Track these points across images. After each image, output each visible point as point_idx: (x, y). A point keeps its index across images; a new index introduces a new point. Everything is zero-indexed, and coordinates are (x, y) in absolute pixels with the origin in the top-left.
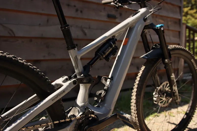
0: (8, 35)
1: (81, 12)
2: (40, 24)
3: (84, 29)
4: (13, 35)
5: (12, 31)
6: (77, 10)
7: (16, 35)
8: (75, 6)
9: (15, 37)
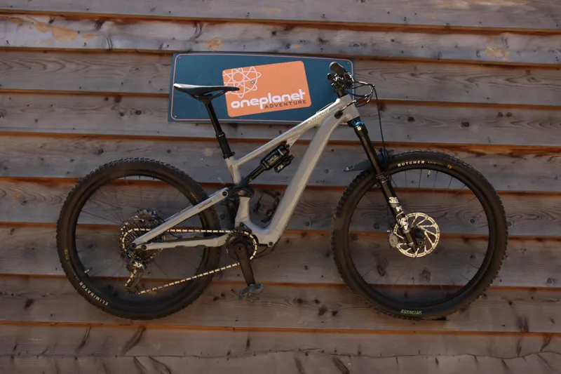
1: (334, 314)
2: (229, 353)
6: (322, 312)
8: (317, 302)
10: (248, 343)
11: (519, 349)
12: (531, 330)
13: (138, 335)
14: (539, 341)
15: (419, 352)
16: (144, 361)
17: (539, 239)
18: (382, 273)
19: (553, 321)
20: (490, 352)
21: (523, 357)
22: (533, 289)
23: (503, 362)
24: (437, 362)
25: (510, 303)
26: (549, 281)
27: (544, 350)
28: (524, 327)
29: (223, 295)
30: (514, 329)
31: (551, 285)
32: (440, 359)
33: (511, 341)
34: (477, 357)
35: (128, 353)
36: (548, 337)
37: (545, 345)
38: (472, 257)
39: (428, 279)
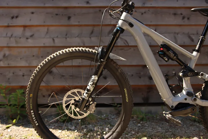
0: (124, 45)
3: (192, 36)
4: (127, 45)
5: (126, 41)
9: (129, 46)
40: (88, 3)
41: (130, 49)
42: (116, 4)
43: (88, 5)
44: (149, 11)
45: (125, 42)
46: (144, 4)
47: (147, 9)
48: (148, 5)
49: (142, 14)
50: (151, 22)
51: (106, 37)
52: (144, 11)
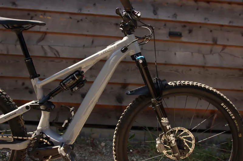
0: (54, 56)
2: (84, 46)
4: (58, 56)
7: (61, 56)
9: (60, 58)
10: (93, 42)
11: (211, 51)
12: (218, 43)
13: (43, 36)
14: (220, 48)
15: (168, 49)
16: (46, 48)
17: (230, 3)
18: (155, 13)
19: (228, 40)
20: (199, 52)
21: (213, 54)
22: (222, 26)
23: (204, 56)
24: (175, 54)
25: (211, 31)
26: (230, 22)
27: (222, 52)
28: (215, 42)
29: (81, 20)
30: (211, 42)
31: (231, 24)
32: (177, 53)
33: (208, 48)
34: (193, 53)
35: (39, 44)
36: (224, 46)
37: (223, 49)
38: (197, 9)
39: (176, 18)
40: (14, 4)
41: (62, 61)
42: (47, 8)
43: (14, 7)
44: (86, 18)
45: (56, 53)
46: (81, 10)
47: (84, 17)
48: (85, 11)
49: (78, 21)
50: (88, 31)
51: (34, 45)
52: (80, 19)
